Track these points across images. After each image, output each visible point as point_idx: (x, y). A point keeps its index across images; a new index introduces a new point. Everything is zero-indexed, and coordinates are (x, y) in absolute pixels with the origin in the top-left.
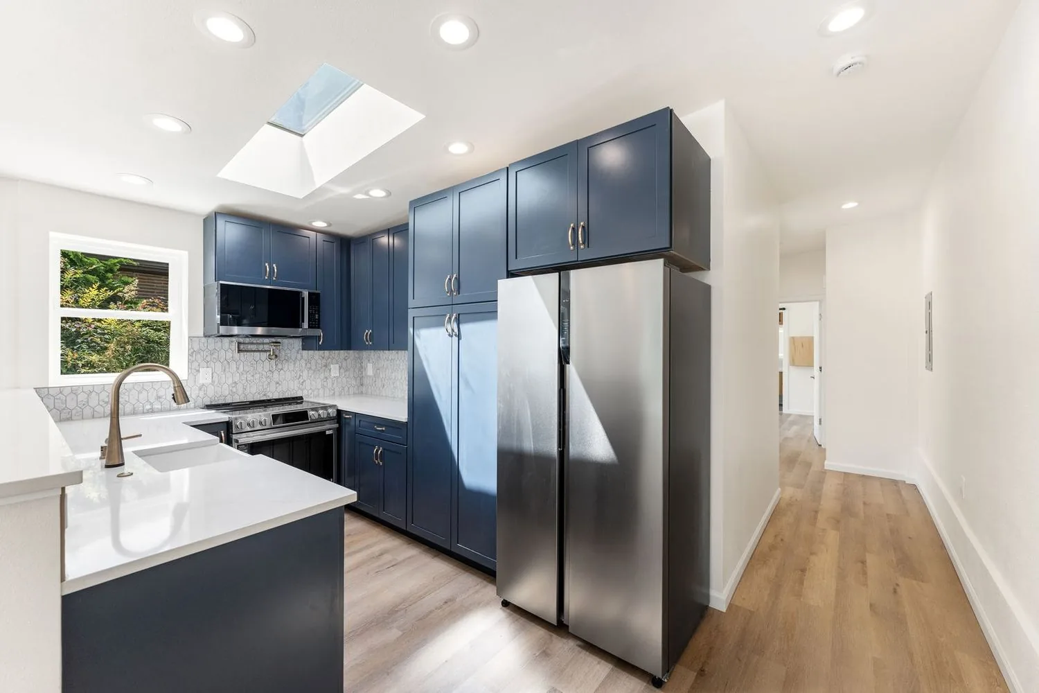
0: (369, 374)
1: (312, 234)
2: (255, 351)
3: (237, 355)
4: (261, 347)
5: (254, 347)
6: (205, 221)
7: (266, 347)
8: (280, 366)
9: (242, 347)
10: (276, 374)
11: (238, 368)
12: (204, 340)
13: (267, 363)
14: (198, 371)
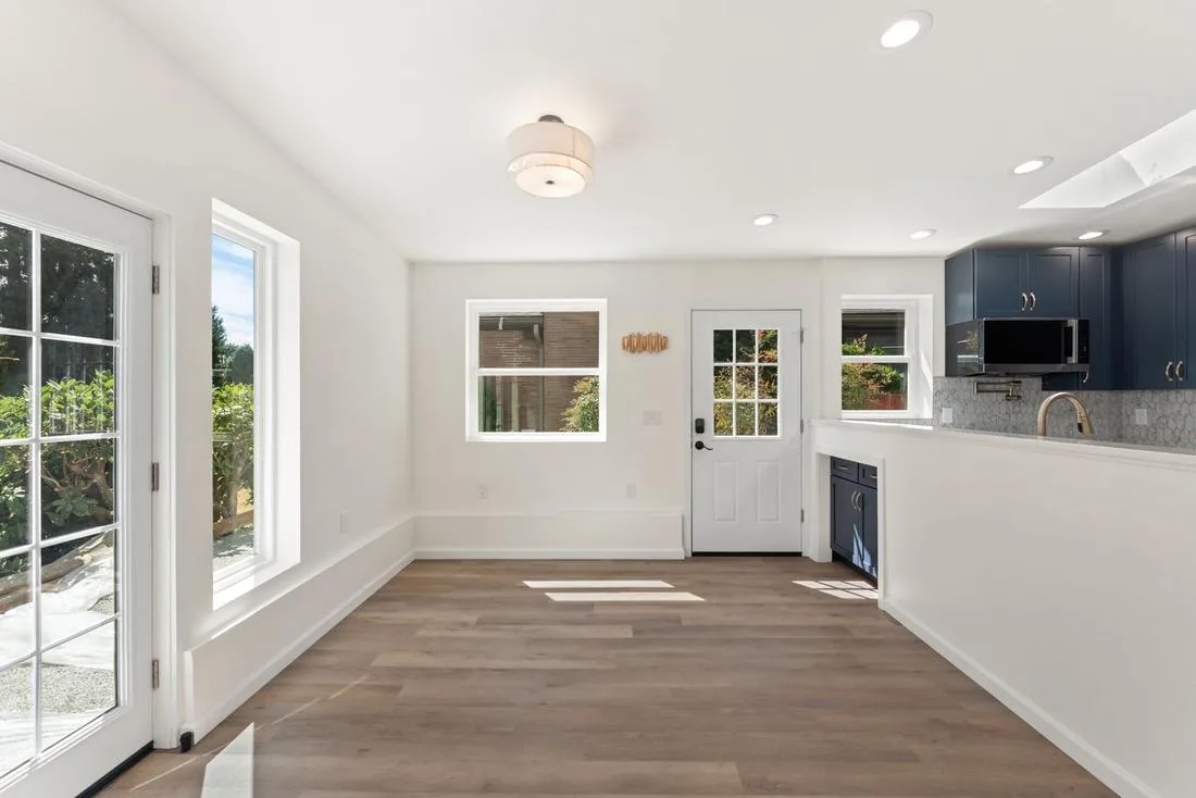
0: (1138, 422)
1: (1074, 251)
2: (992, 391)
3: (975, 396)
4: (997, 387)
5: (990, 387)
6: (947, 262)
7: (1004, 387)
8: (1017, 408)
9: (981, 387)
10: (1013, 418)
11: (976, 410)
12: (946, 380)
13: (1003, 404)
14: (941, 411)
